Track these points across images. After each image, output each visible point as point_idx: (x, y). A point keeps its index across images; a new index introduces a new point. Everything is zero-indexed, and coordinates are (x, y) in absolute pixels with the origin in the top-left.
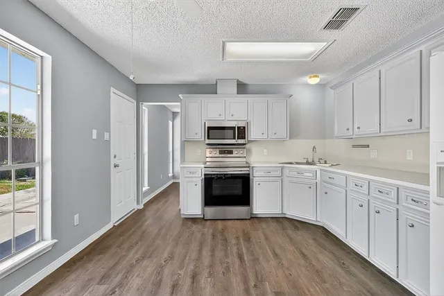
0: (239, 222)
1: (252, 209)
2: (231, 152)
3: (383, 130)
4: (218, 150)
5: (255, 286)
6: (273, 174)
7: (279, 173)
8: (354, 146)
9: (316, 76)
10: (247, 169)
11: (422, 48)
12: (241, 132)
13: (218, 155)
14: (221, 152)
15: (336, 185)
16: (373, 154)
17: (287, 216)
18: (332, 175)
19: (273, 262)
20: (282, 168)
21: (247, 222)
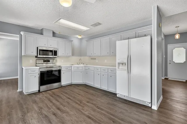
0: (57, 89)
1: (61, 83)
2: (49, 61)
3: (102, 54)
4: (43, 60)
5: (80, 103)
6: (68, 69)
7: (70, 68)
8: (91, 59)
9: (80, 36)
10: (60, 68)
11: (110, 37)
12: (55, 53)
13: (43, 62)
14: (44, 61)
15: (91, 70)
16: (97, 61)
17: (73, 83)
18: (89, 67)
19: (80, 96)
20: (72, 66)
21: (60, 88)
